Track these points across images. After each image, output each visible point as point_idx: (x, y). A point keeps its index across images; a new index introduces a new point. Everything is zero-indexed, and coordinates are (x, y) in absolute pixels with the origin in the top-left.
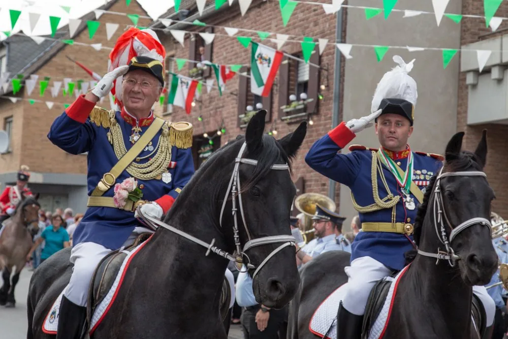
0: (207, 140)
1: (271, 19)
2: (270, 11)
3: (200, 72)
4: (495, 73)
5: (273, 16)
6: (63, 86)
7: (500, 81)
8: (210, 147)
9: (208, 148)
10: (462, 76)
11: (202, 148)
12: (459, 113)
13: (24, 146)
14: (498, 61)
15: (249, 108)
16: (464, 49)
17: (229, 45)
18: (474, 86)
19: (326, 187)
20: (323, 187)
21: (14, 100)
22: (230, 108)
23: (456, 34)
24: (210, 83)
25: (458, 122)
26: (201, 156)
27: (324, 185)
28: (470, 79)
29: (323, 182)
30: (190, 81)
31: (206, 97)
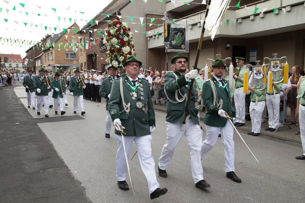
0: (93, 55)
3: (91, 40)
4: (153, 37)
6: (61, 45)
7: (154, 39)
10: (147, 38)
12: (146, 46)
13: (56, 58)
14: (154, 35)
15: (102, 47)
16: (147, 32)
18: (149, 40)
21: (51, 49)
22: (98, 47)
23: (145, 29)
24: (93, 42)
25: (146, 48)
28: (148, 39)
30: (88, 42)
31: (92, 45)
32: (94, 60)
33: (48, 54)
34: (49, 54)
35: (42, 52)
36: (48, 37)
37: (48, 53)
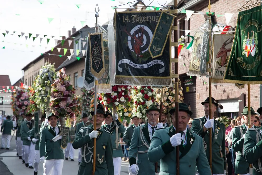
1: (222, 9)
2: (221, 5)
3: (183, 40)
5: (223, 7)
8: (190, 80)
9: (189, 81)
11: (186, 81)
17: (198, 25)
19: (258, 98)
20: (256, 98)
26: (185, 85)
27: (256, 97)
29: (256, 96)
32: (188, 88)
33: (75, 73)
34: (76, 75)
35: (61, 68)
36: (76, 34)
37: (75, 71)
